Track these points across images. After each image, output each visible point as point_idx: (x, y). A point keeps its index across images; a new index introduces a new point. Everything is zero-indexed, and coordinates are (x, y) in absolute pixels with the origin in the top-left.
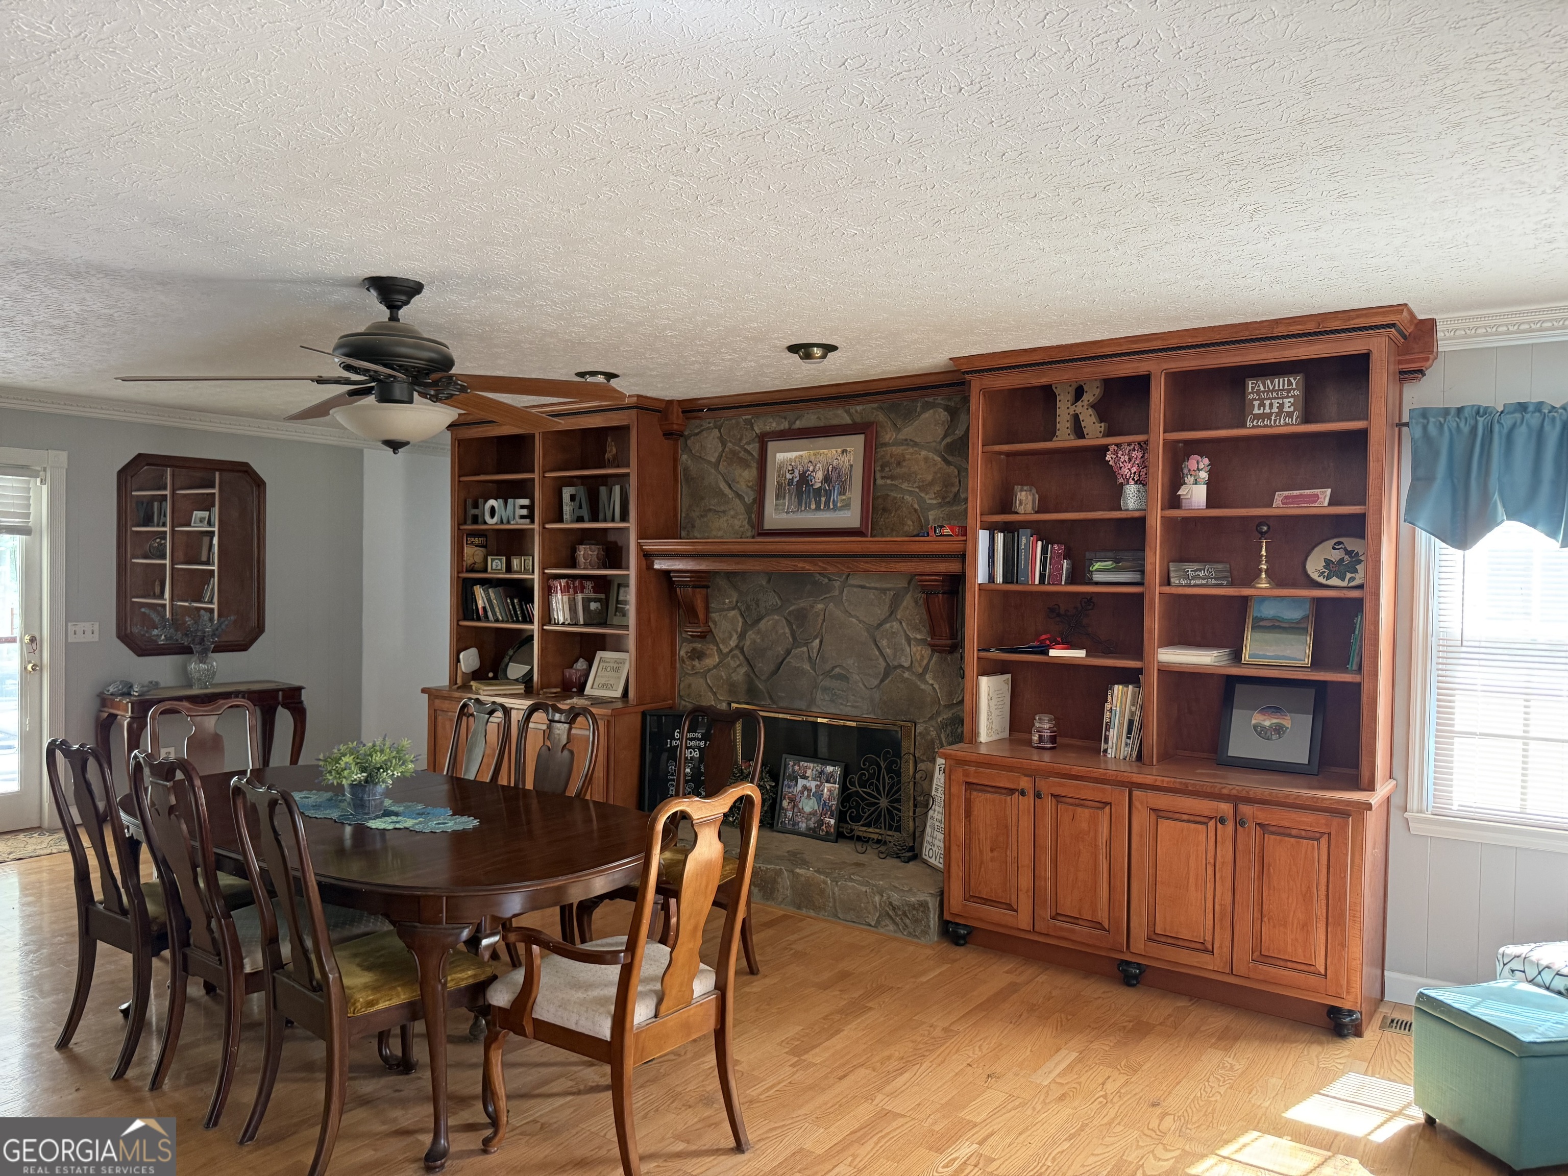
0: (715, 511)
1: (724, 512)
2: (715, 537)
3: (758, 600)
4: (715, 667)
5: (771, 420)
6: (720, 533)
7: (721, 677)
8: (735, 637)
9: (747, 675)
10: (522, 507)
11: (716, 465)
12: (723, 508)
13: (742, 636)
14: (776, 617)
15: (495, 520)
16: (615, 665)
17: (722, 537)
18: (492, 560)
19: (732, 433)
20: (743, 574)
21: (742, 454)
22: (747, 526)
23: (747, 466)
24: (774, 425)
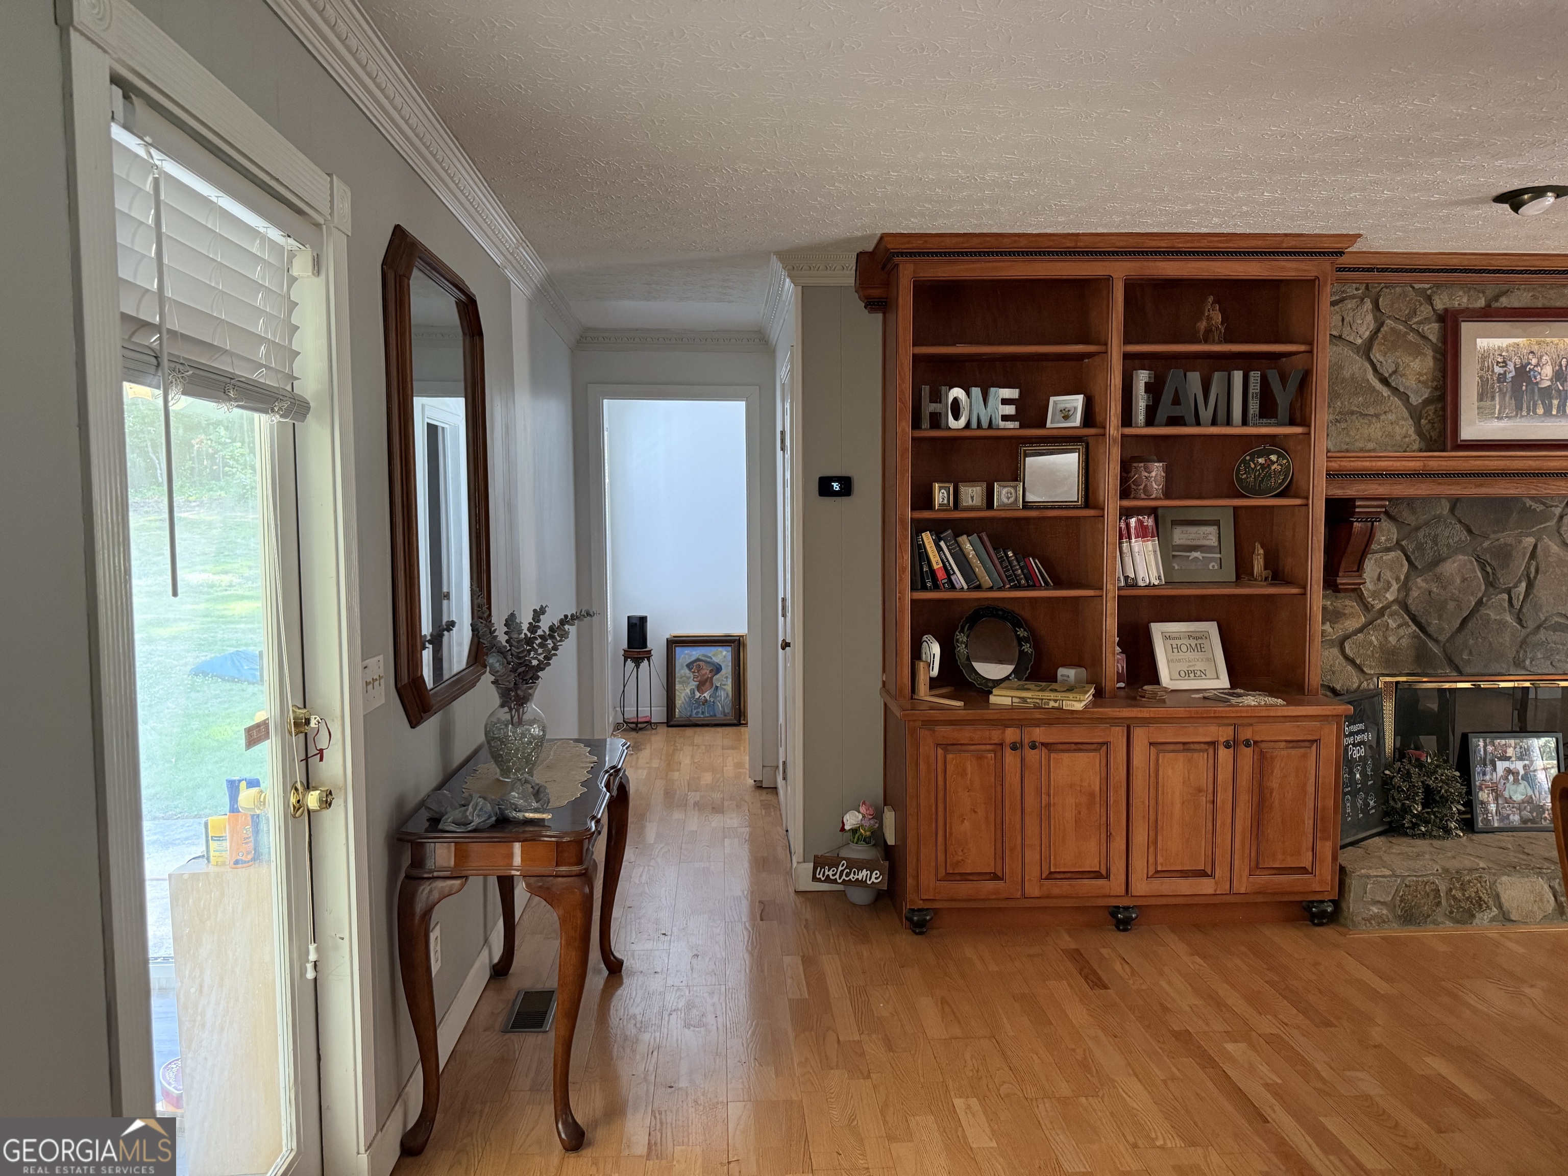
0: (1361, 414)
1: (1377, 416)
2: (1362, 450)
3: (1436, 536)
4: (1361, 630)
5: (1461, 293)
6: (1371, 445)
7: (1371, 643)
8: (1395, 587)
9: (1415, 636)
10: (1005, 402)
11: (1366, 350)
12: (1371, 411)
13: (1405, 587)
14: (1461, 557)
15: (962, 422)
16: (1193, 642)
17: (1374, 450)
18: (940, 488)
19: (1396, 306)
20: (1410, 502)
21: (1411, 337)
22: (1414, 437)
23: (1417, 352)
24: (1465, 300)
